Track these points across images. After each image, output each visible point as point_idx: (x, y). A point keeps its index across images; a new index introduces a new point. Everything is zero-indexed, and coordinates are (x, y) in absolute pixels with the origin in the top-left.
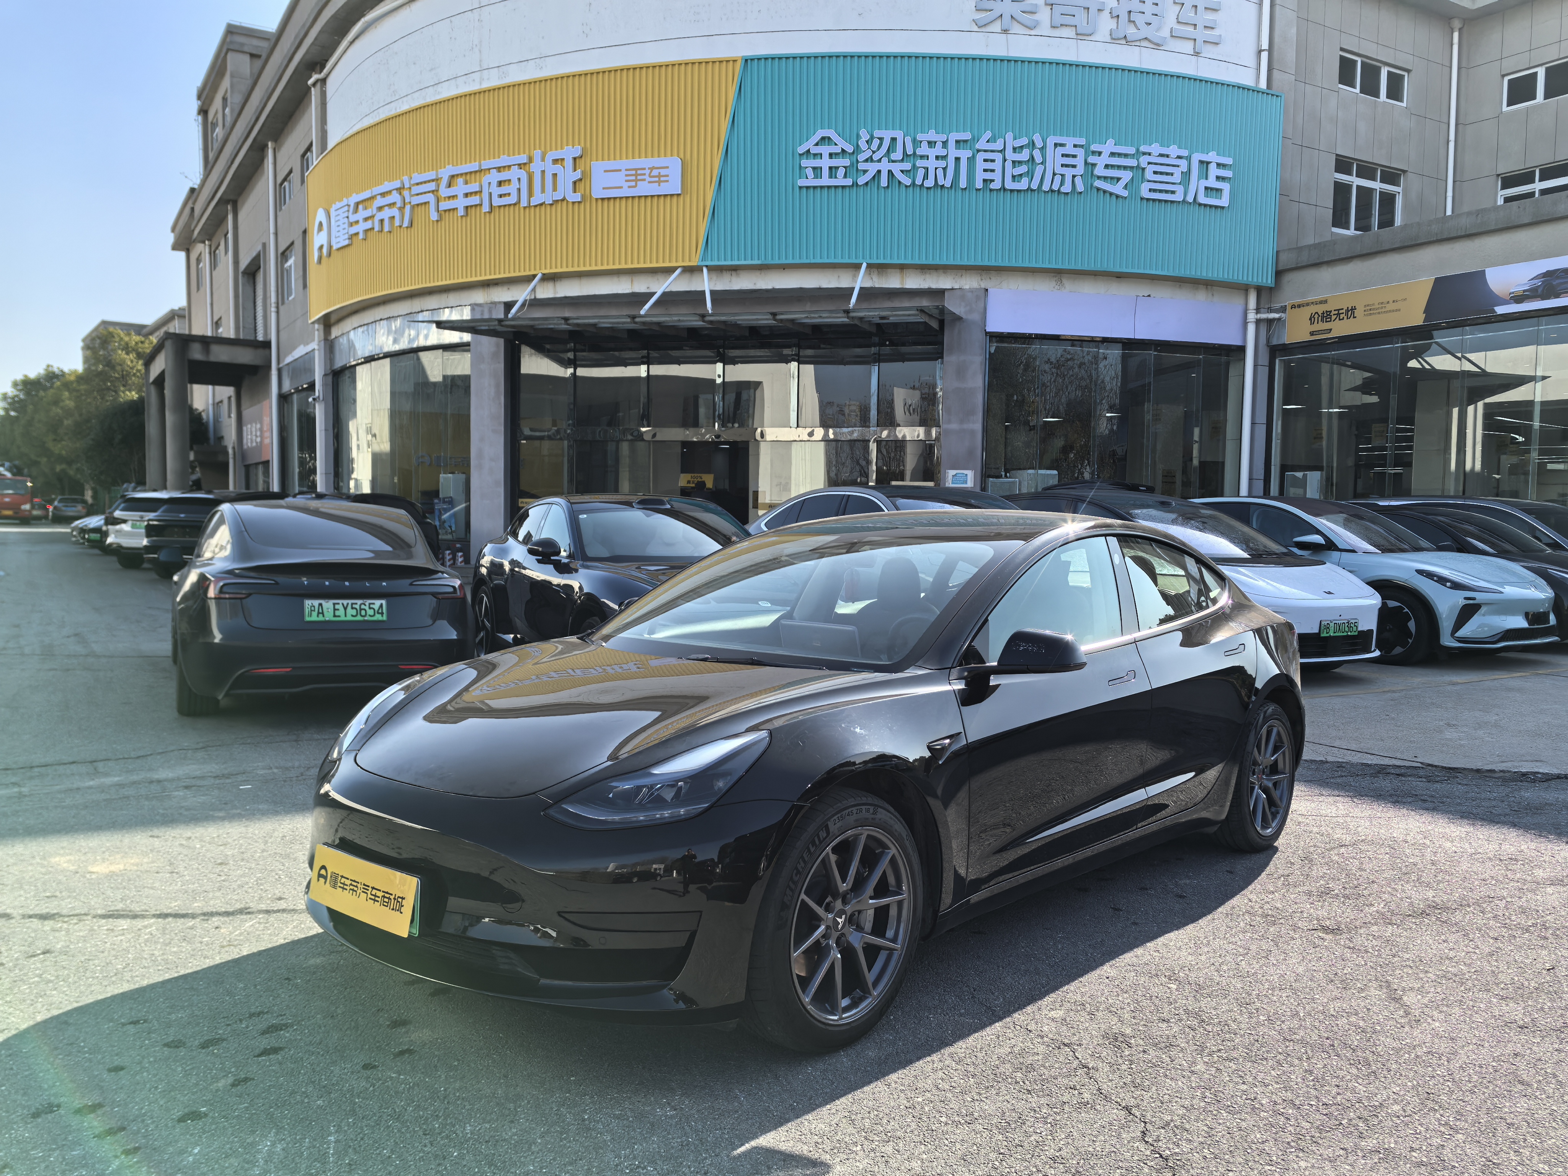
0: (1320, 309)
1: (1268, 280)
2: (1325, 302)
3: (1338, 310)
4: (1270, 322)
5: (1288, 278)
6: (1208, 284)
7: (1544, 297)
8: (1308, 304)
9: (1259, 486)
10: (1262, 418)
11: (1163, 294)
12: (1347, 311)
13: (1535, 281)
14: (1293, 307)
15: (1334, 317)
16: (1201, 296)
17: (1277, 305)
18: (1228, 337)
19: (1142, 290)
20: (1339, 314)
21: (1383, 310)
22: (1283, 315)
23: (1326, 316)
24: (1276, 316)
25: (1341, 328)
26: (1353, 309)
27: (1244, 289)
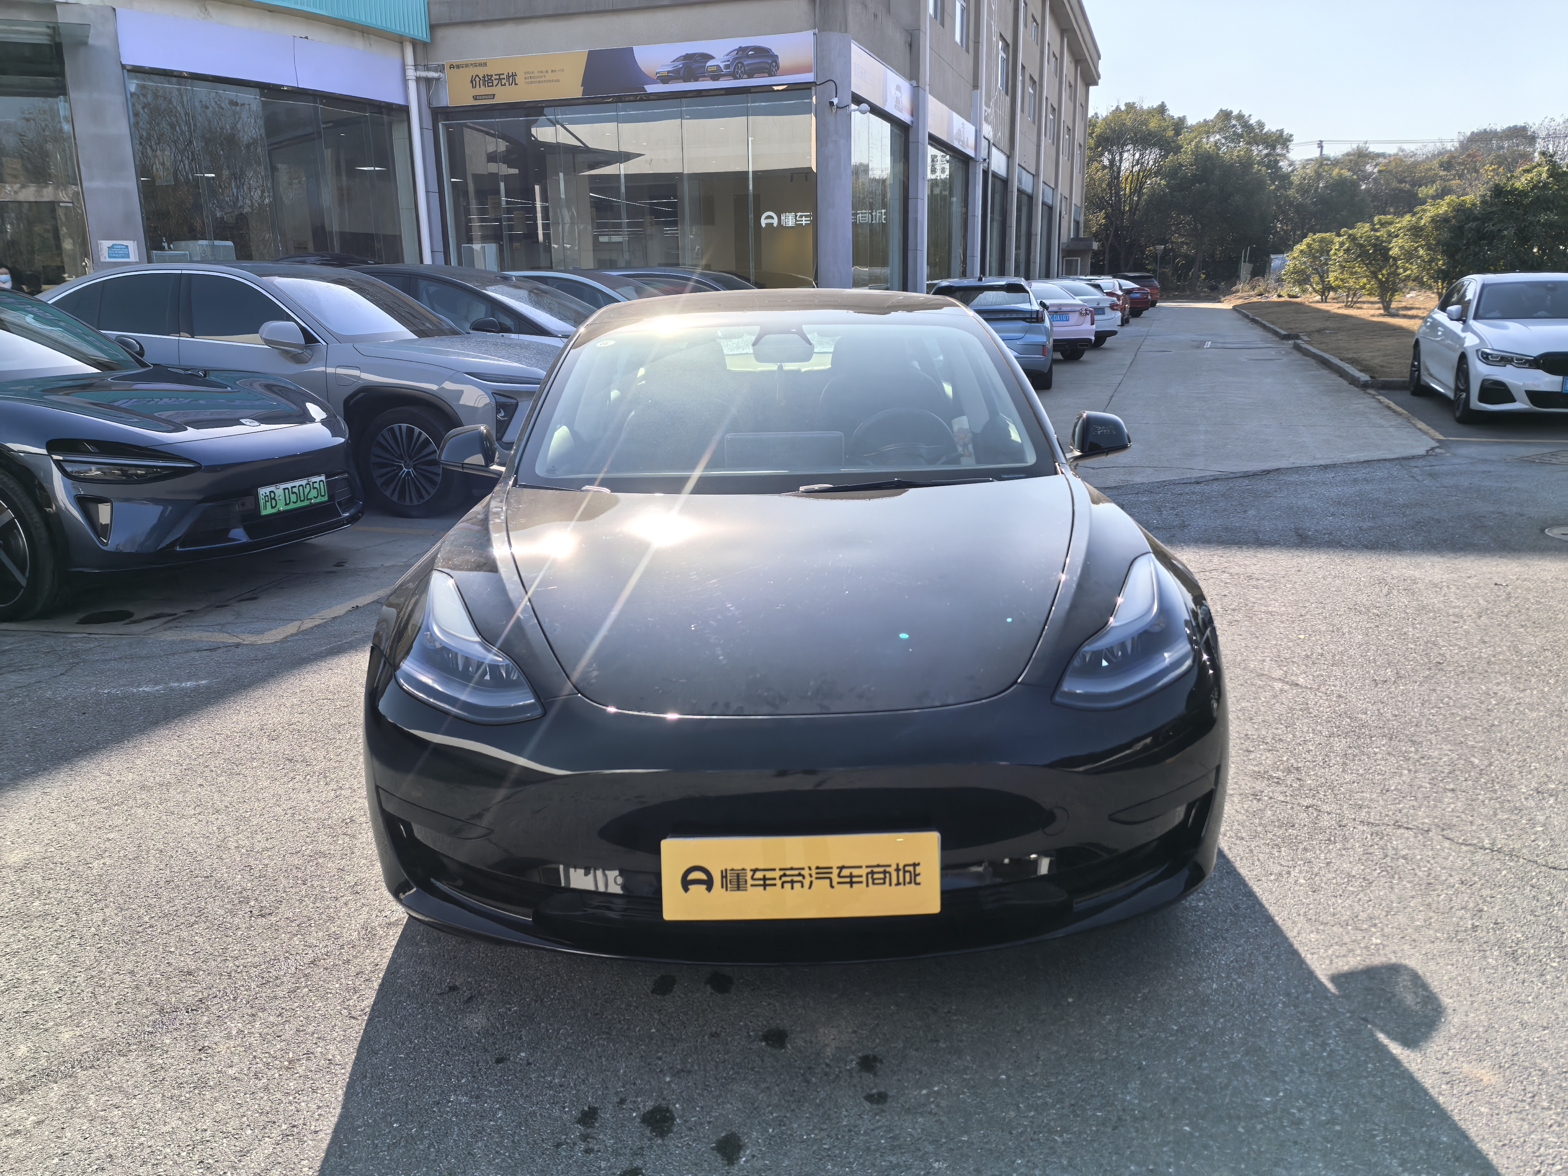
0: (481, 72)
1: (422, 33)
2: (485, 64)
3: (499, 75)
4: (428, 80)
5: (441, 33)
6: (364, 31)
7: (686, 80)
8: (467, 66)
9: (440, 257)
10: (434, 187)
11: (320, 36)
12: (508, 77)
13: (677, 63)
14: (452, 67)
15: (495, 82)
16: (358, 44)
17: (433, 63)
18: (390, 94)
19: (297, 29)
20: (500, 79)
21: (543, 79)
22: (442, 75)
23: (488, 80)
24: (435, 75)
25: (504, 95)
26: (514, 75)
27: (400, 40)
